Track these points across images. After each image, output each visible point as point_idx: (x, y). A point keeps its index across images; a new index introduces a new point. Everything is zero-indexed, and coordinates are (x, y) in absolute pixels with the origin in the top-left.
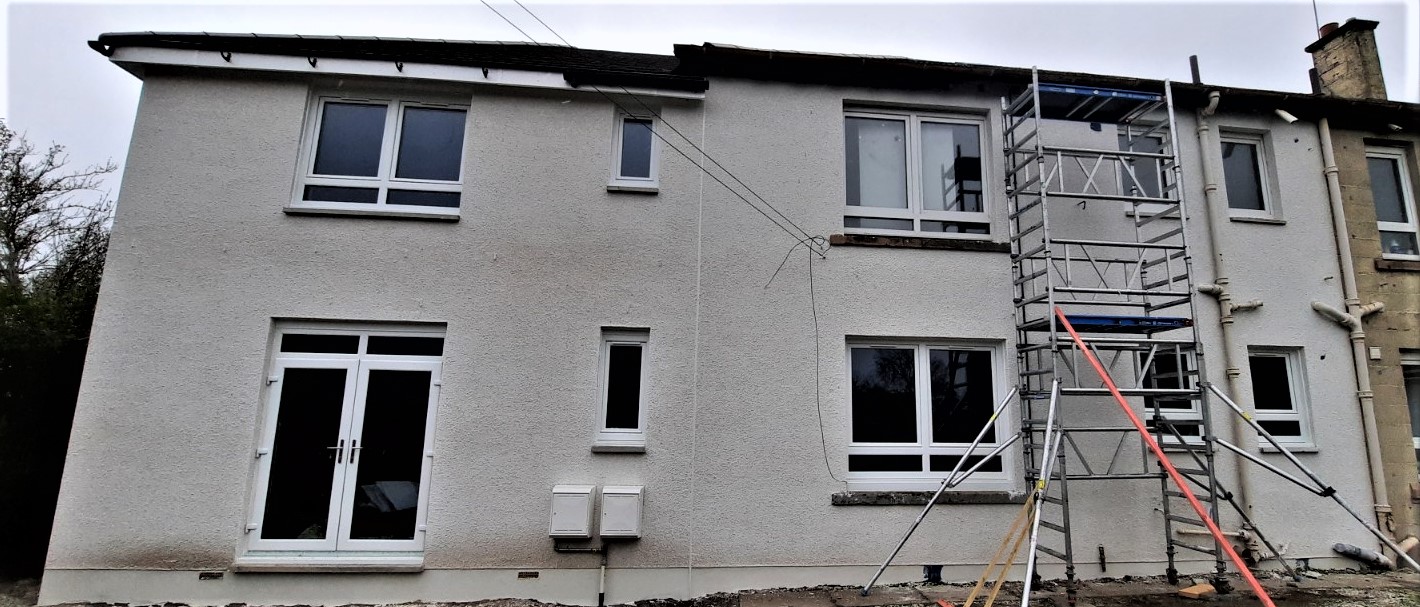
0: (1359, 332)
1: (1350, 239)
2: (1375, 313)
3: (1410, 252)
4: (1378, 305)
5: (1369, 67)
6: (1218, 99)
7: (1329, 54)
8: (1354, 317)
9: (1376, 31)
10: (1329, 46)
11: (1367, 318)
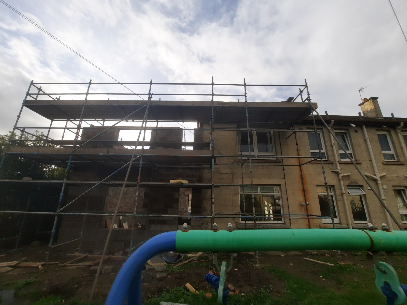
0: (379, 181)
1: (374, 156)
2: (384, 176)
3: (393, 159)
4: (384, 174)
5: (377, 109)
6: (333, 122)
7: (365, 106)
8: (377, 177)
9: (378, 100)
10: (365, 104)
11: (381, 177)
